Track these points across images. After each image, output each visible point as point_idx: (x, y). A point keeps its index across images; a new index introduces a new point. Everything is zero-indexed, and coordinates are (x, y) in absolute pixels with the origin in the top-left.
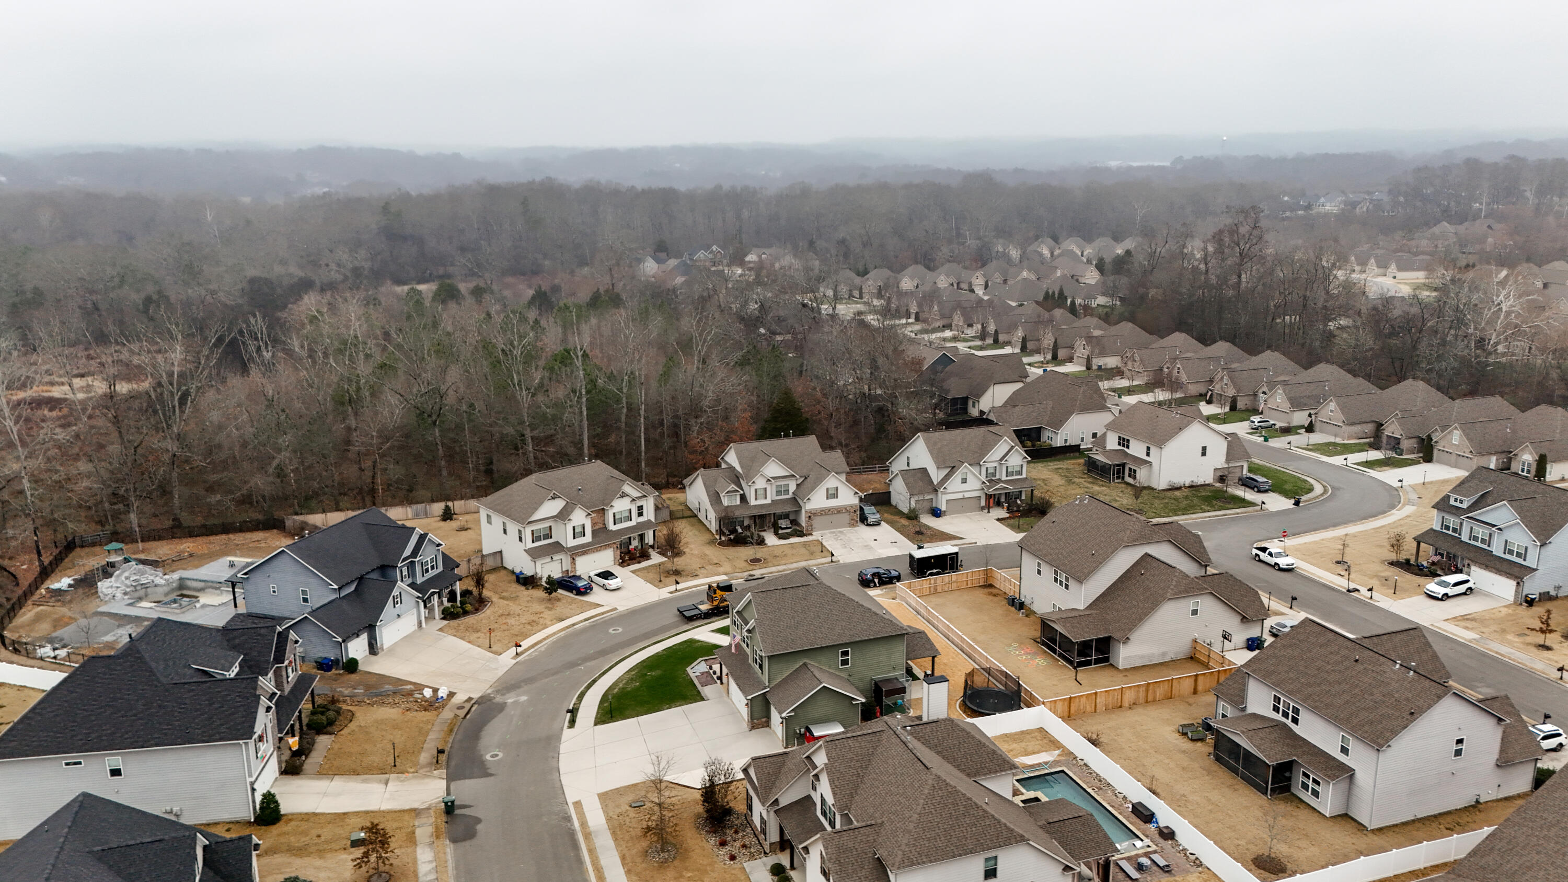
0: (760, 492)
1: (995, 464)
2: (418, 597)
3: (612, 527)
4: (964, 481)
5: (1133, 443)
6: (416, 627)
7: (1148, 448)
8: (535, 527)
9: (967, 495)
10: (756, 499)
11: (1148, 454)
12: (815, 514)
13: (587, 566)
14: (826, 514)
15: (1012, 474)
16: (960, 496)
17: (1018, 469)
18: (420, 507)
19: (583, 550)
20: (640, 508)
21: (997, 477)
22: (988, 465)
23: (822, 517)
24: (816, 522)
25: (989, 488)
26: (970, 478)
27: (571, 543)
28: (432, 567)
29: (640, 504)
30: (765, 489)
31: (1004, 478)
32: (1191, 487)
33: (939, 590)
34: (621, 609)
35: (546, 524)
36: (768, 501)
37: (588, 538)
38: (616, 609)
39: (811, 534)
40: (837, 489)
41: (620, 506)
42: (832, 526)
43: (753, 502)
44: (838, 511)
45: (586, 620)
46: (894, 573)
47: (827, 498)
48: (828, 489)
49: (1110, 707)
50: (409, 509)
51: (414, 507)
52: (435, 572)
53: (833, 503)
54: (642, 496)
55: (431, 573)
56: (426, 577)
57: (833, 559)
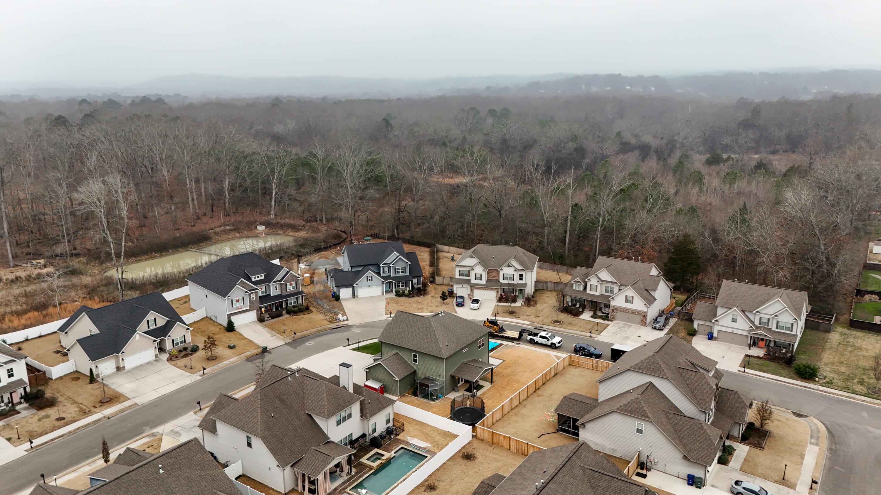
0: (594, 287)
1: (769, 317)
2: (383, 281)
3: (501, 280)
4: (734, 321)
6: (381, 294)
8: (461, 269)
9: (736, 331)
10: (590, 290)
12: (617, 309)
13: (478, 294)
14: (624, 311)
15: (782, 328)
16: (730, 330)
17: (789, 326)
19: (479, 287)
20: (521, 276)
21: (770, 327)
22: (762, 316)
23: (621, 313)
24: (618, 314)
26: (739, 319)
27: (473, 281)
28: (402, 272)
29: (521, 273)
30: (597, 286)
31: (774, 329)
35: (468, 269)
36: (598, 294)
37: (484, 281)
39: (611, 321)
40: (633, 297)
41: (507, 271)
42: (628, 320)
43: (588, 291)
44: (634, 312)
46: (597, 352)
47: (626, 302)
48: (626, 296)
52: (403, 274)
53: (628, 306)
54: (523, 270)
55: (400, 274)
56: (397, 275)
57: (592, 335)
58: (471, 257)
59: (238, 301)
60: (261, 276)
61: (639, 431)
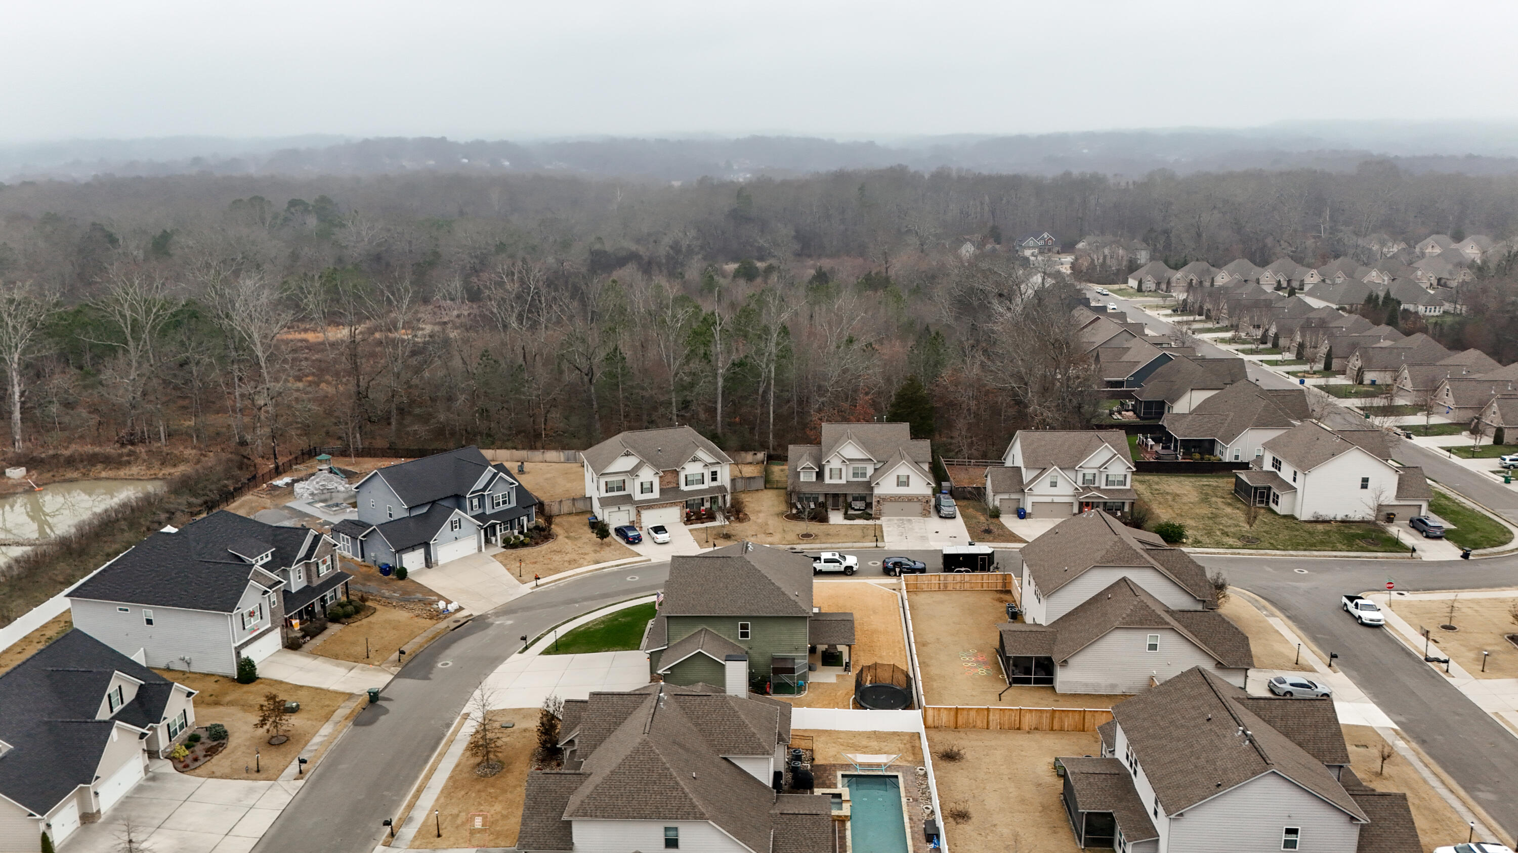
0: (837, 472)
1: (1095, 471)
2: (479, 526)
3: (683, 487)
4: (1054, 484)
5: (1284, 466)
6: (476, 551)
7: (1295, 473)
8: (609, 479)
9: (1056, 500)
10: (831, 478)
11: (1295, 480)
12: (884, 499)
13: (650, 519)
14: (895, 501)
15: (1113, 483)
16: (1049, 499)
17: (1122, 479)
18: (571, 452)
19: (650, 505)
20: (714, 474)
21: (1096, 485)
22: (1086, 471)
23: (891, 504)
24: (886, 507)
25: (1081, 494)
26: (1060, 482)
27: (638, 496)
28: (504, 502)
29: (714, 469)
30: (841, 470)
31: (1103, 487)
32: (1343, 522)
33: (950, 587)
34: (654, 561)
35: (620, 478)
36: (843, 481)
37: (656, 494)
38: (650, 560)
39: (879, 519)
40: (908, 477)
41: (692, 469)
42: (902, 513)
43: (827, 480)
44: (910, 499)
45: (617, 566)
46: (919, 565)
47: (898, 485)
48: (898, 477)
49: (1006, 727)
50: (561, 454)
51: (566, 452)
52: (507, 506)
53: (904, 491)
54: (718, 463)
55: (502, 507)
56: (497, 509)
57: (879, 544)
58: (627, 455)
59: (252, 614)
60: (267, 556)
61: (1153, 647)
